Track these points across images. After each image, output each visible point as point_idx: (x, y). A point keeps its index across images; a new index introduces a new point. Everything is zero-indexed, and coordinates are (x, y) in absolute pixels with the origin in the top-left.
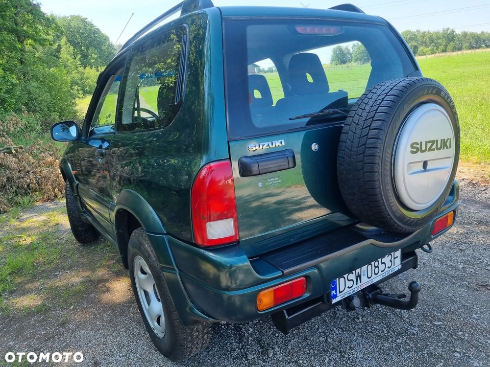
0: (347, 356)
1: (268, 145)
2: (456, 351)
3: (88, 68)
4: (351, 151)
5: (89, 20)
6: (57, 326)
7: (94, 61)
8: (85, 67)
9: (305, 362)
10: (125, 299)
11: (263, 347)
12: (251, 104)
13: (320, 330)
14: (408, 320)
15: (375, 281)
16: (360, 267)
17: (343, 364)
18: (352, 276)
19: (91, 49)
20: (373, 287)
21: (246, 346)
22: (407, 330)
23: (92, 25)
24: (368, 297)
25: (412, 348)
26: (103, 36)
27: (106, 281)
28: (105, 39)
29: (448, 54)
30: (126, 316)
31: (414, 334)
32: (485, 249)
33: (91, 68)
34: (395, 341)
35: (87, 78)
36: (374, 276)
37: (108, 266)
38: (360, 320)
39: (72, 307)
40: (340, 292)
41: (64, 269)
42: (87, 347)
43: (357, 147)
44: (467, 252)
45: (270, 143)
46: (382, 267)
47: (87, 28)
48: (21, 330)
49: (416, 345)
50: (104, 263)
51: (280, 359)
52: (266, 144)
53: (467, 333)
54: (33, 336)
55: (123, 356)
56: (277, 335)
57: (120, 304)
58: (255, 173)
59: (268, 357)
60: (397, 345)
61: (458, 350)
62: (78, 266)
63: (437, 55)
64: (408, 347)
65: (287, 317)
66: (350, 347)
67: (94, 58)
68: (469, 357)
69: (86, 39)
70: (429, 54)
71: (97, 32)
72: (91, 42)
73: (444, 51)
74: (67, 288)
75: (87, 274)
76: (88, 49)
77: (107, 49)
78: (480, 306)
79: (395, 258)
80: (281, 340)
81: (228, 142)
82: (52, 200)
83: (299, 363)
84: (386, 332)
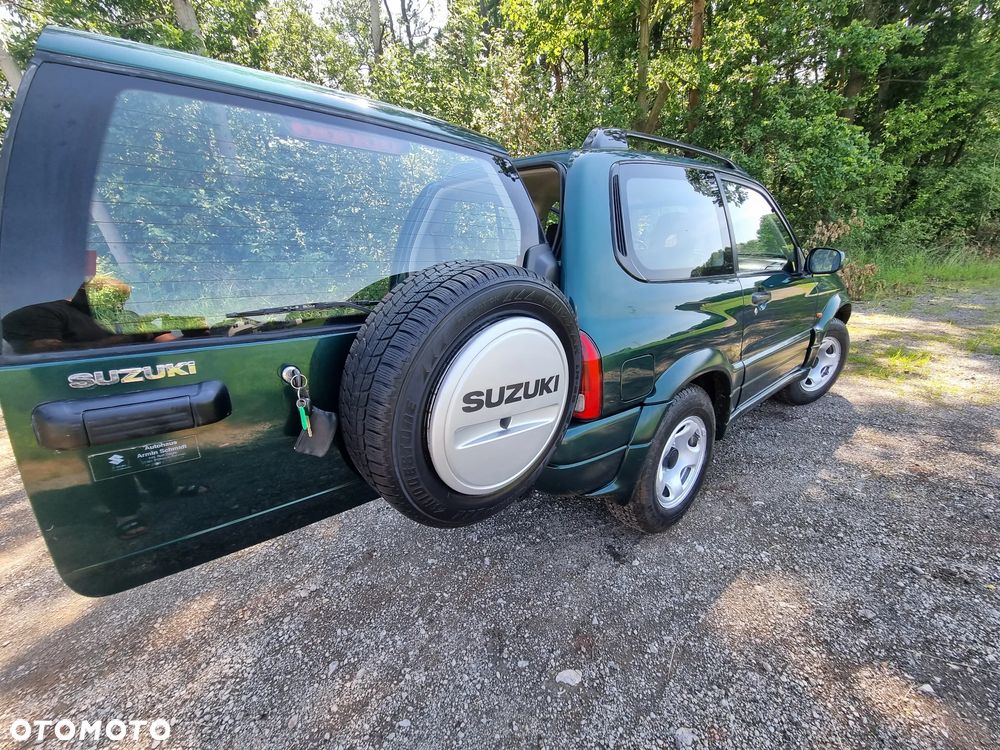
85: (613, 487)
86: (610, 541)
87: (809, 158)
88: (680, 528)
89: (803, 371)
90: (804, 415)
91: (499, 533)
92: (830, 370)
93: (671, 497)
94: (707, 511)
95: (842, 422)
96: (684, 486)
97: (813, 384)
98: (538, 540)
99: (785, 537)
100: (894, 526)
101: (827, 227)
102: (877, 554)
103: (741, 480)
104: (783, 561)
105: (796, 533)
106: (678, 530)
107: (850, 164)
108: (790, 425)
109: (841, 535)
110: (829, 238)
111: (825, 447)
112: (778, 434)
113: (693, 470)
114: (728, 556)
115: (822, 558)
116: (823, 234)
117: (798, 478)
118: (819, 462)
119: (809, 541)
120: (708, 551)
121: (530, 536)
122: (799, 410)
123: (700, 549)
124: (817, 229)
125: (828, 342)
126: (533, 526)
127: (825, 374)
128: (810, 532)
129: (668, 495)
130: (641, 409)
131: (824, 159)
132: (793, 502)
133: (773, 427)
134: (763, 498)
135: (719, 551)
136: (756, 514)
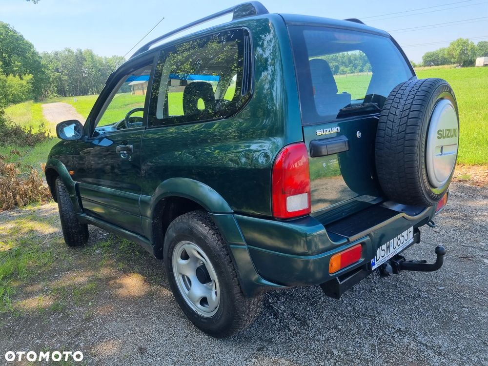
0: (378, 319)
1: (329, 131)
2: (464, 307)
3: (11, 76)
4: (391, 137)
5: (11, 26)
6: (83, 321)
7: (17, 68)
8: (7, 75)
9: (344, 327)
10: (143, 293)
11: (299, 320)
12: (315, 96)
13: (345, 302)
14: (416, 288)
15: (398, 251)
16: (389, 241)
17: (377, 325)
18: (384, 247)
19: (14, 57)
20: (397, 257)
21: (283, 320)
22: (419, 295)
23: (15, 32)
24: (396, 265)
25: (428, 307)
26: (27, 43)
27: (115, 278)
28: (30, 47)
29: (365, 73)
30: (152, 307)
31: (426, 298)
32: (454, 230)
33: (14, 76)
34: (413, 304)
35: (10, 87)
36: (397, 247)
37: (111, 265)
38: (377, 291)
39: (90, 304)
40: (377, 261)
41: (62, 270)
42: (124, 336)
43: (397, 134)
44: (441, 233)
45: (330, 129)
46: (402, 239)
47: (9, 34)
48: (43, 329)
49: (431, 305)
50: (105, 263)
51: (321, 327)
52: (328, 130)
53: (466, 293)
54: (60, 333)
55: (166, 340)
56: (308, 309)
57: (139, 297)
58: (324, 154)
59: (309, 327)
60: (416, 307)
61: (466, 306)
62: (76, 267)
63: (356, 74)
64: (425, 307)
65: (339, 283)
66: (377, 312)
67: (17, 66)
68: (476, 310)
69: (8, 46)
70: (349, 73)
71: (20, 39)
72: (13, 49)
73: (361, 71)
74: (74, 287)
75: (91, 273)
76: (10, 57)
77: (32, 56)
78: (468, 273)
79: (410, 232)
80: (314, 312)
81: (302, 127)
82: (13, 209)
83: (339, 328)
84: (402, 298)
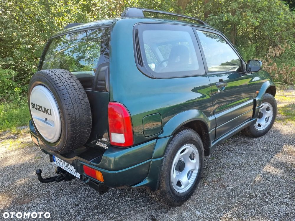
85: (147, 181)
86: (152, 213)
87: (261, 16)
88: (189, 203)
89: (253, 120)
90: (258, 142)
91: (94, 214)
92: (269, 119)
93: (183, 187)
94: (204, 193)
95: (276, 145)
96: (190, 181)
97: (262, 127)
98: (115, 216)
99: (240, 203)
100: (293, 194)
101: (274, 49)
102: (283, 208)
103: (223, 176)
104: (238, 216)
105: (246, 201)
106: (188, 204)
107: (281, 19)
108: (250, 148)
109: (267, 200)
110: (276, 54)
111: (266, 157)
112: (244, 152)
113: (194, 172)
114: (211, 215)
115: (257, 213)
116: (273, 53)
117: (251, 173)
118: (262, 165)
119: (252, 204)
120: (202, 214)
121: (111, 214)
122: (256, 140)
123: (198, 213)
124: (270, 50)
125: (266, 105)
126: (113, 208)
127: (268, 121)
128: (253, 200)
129: (181, 186)
130: (157, 140)
131: (269, 17)
132: (247, 186)
133: (242, 149)
134: (232, 185)
135: (207, 213)
136: (228, 193)
